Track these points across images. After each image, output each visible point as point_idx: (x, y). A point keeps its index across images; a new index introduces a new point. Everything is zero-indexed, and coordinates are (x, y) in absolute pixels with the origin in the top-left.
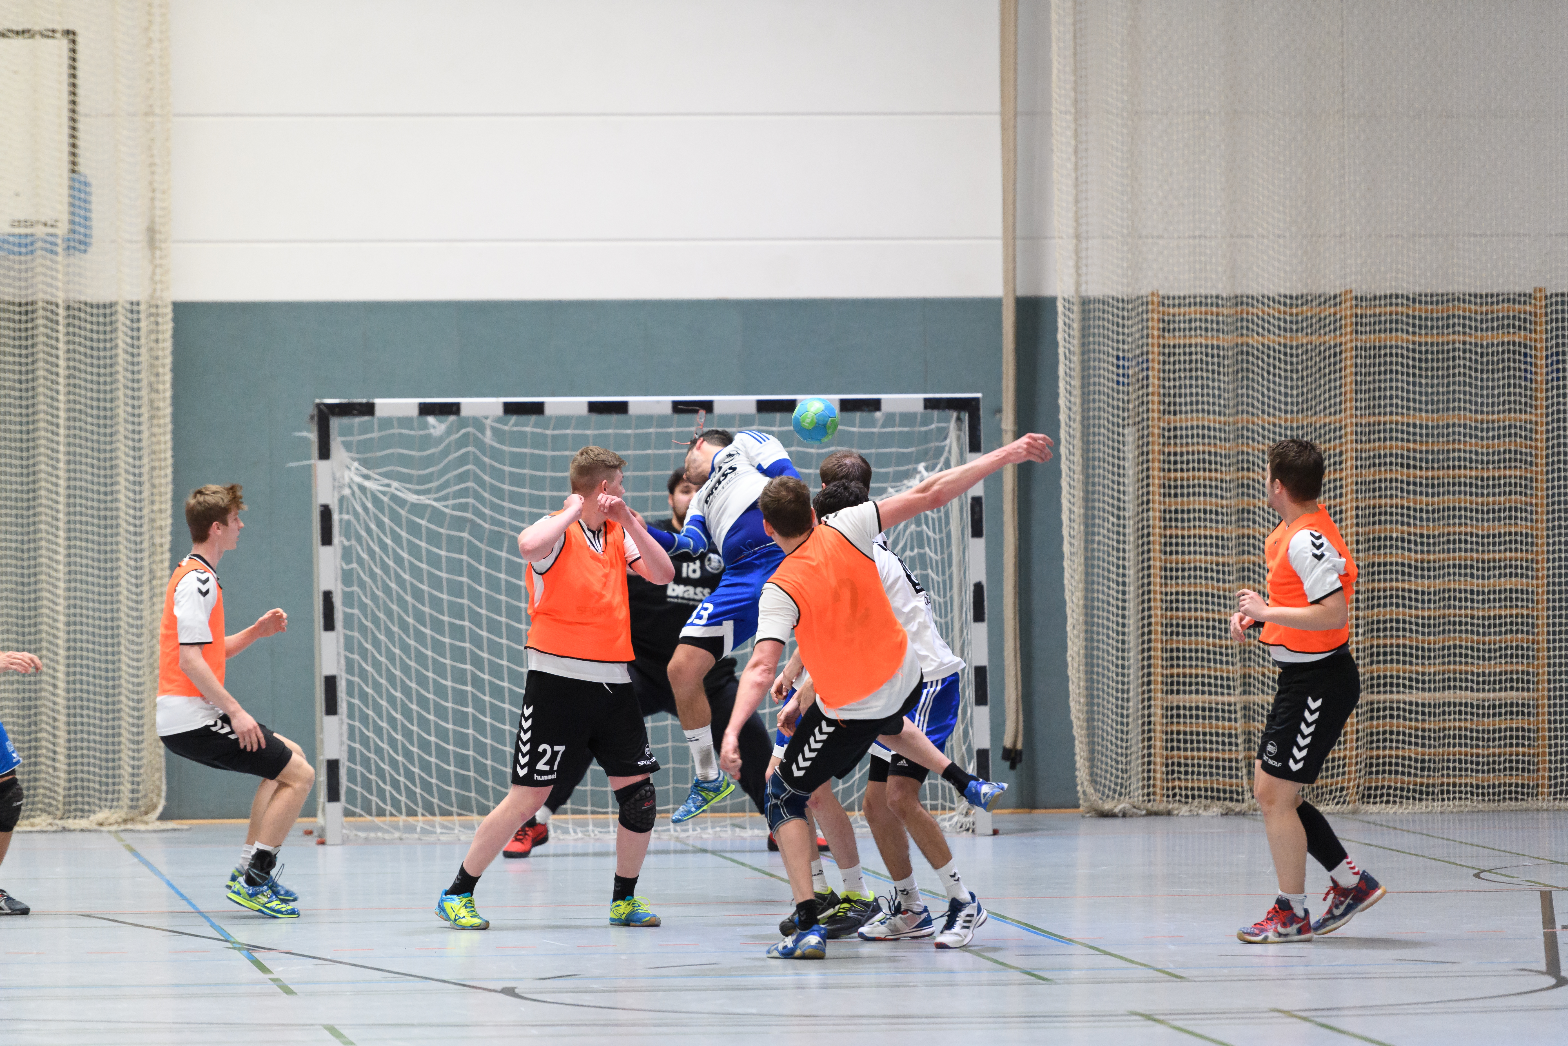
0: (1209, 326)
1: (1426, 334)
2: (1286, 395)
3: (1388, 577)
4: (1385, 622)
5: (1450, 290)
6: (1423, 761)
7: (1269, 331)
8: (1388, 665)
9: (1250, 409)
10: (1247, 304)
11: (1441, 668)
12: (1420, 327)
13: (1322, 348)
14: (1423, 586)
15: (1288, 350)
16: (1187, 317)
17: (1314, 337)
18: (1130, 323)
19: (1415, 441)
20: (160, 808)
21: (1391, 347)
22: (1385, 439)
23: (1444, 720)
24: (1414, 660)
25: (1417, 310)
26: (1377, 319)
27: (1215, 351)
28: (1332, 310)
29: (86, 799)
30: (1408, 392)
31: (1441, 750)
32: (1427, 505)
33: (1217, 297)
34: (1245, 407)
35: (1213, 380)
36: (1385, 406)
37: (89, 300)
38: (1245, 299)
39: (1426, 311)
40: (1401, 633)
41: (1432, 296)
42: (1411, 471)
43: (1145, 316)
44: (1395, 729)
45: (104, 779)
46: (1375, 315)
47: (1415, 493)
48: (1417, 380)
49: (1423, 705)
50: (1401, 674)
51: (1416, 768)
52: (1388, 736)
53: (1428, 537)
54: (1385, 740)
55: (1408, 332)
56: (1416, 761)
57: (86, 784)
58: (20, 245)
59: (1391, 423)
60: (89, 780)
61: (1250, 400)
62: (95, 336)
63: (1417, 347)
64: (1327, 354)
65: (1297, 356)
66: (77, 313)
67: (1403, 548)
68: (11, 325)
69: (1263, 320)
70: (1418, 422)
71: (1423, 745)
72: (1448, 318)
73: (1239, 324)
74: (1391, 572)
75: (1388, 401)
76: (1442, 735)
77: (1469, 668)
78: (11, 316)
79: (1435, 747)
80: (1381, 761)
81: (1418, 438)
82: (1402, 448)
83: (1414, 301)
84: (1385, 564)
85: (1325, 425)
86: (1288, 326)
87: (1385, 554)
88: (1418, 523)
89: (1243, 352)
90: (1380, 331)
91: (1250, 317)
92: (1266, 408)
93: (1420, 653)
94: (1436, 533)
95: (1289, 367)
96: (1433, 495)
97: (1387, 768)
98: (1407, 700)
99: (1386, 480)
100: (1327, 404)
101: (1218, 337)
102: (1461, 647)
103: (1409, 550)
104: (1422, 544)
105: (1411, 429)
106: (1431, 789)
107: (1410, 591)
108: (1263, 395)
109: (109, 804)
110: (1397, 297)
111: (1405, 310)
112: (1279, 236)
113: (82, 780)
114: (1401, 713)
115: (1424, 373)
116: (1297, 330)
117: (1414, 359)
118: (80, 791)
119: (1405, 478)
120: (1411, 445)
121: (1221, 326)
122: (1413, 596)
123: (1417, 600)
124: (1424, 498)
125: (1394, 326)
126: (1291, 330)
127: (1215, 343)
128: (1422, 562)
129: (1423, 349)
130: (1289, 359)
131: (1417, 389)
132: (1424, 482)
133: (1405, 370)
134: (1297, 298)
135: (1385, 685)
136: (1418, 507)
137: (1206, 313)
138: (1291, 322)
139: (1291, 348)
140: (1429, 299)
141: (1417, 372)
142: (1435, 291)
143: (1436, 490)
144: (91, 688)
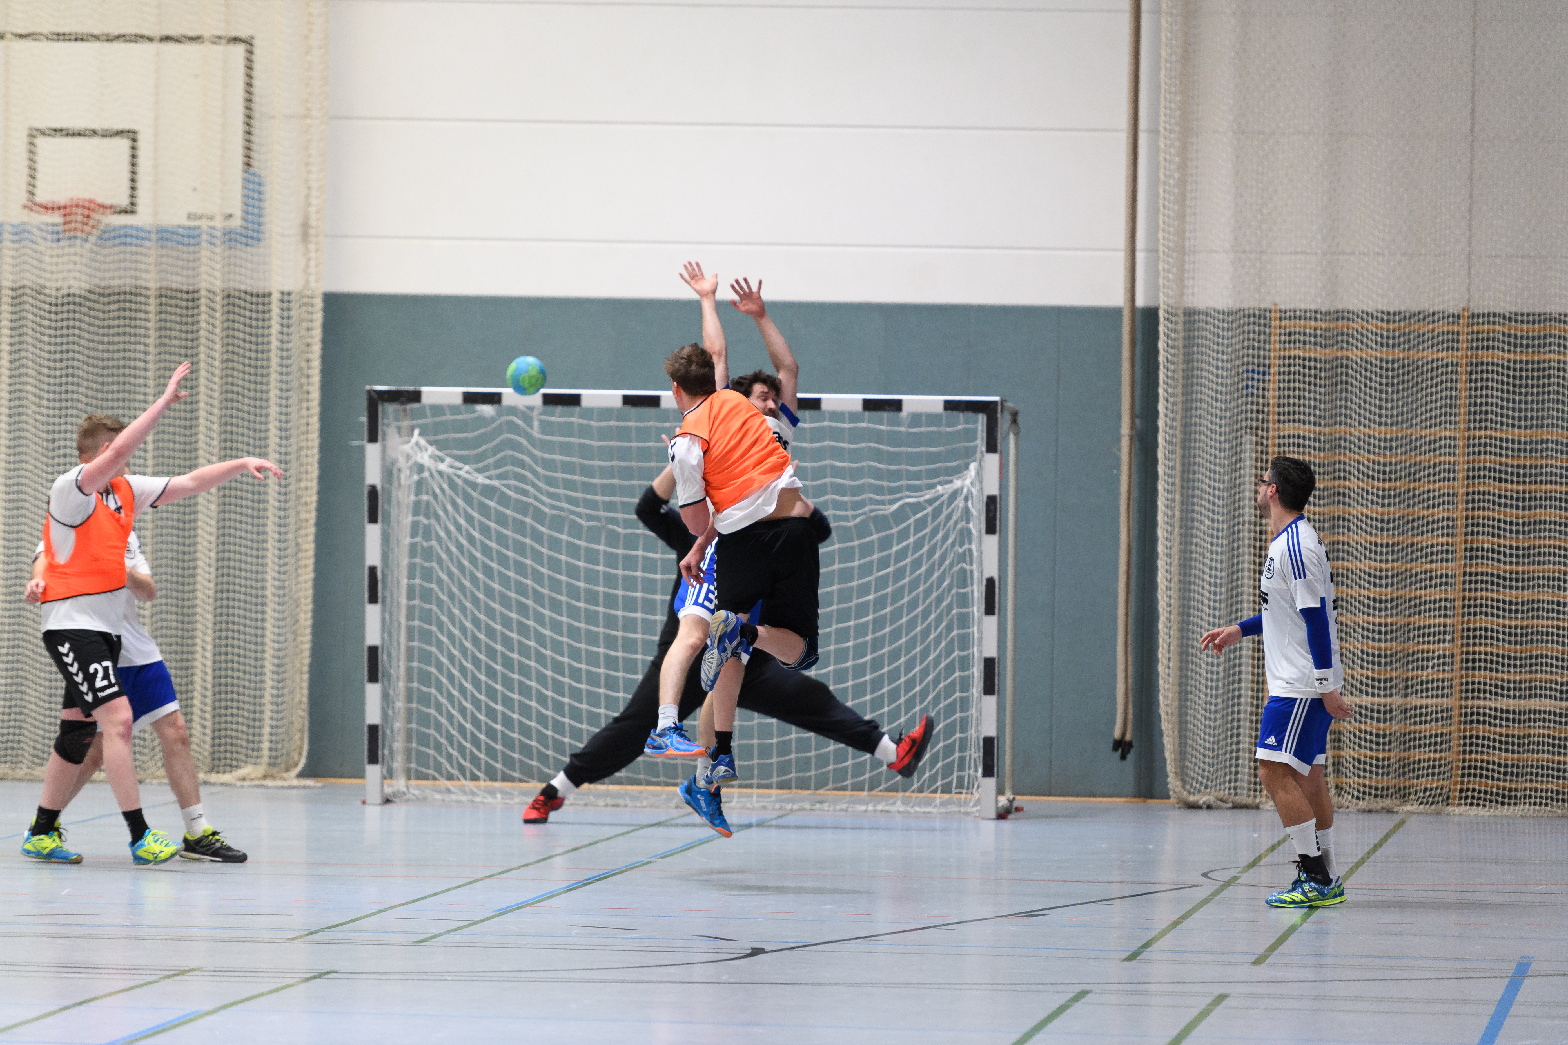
0: (1307, 339)
1: (1521, 352)
2: (1381, 408)
3: (1479, 586)
4: (1475, 630)
5: (1548, 310)
6: (1506, 766)
7: (1367, 346)
8: (1477, 672)
9: (1348, 420)
10: (1348, 319)
11: (1528, 676)
12: (1515, 345)
13: (1420, 363)
14: (1511, 596)
15: (1384, 365)
16: (1287, 331)
17: (1411, 353)
18: (1230, 334)
19: (1507, 456)
20: (300, 766)
21: (1488, 364)
22: (1479, 453)
23: (1530, 727)
24: (1500, 668)
25: (1511, 328)
26: (1475, 336)
27: (1312, 364)
28: (1431, 327)
29: (235, 755)
30: (1502, 407)
31: (1525, 756)
32: (1517, 518)
33: (1316, 312)
34: (1343, 418)
35: (1310, 392)
36: (1480, 421)
37: (249, 289)
38: (1346, 314)
39: (1522, 330)
40: (1489, 641)
41: (1528, 315)
42: (1503, 484)
43: (1246, 328)
44: (1481, 734)
45: (251, 738)
46: (1472, 333)
47: (1506, 506)
48: (1511, 396)
49: (1508, 712)
50: (1488, 681)
51: (1499, 773)
52: (1474, 740)
53: (1517, 549)
54: (1471, 744)
55: (1503, 350)
56: (1499, 765)
57: (234, 741)
58: (189, 237)
59: (1486, 437)
60: (237, 738)
61: (1348, 412)
62: (254, 323)
63: (1511, 365)
64: (1425, 369)
65: (1393, 370)
66: (237, 301)
67: (1493, 559)
68: (178, 311)
69: (1362, 335)
70: (1510, 437)
71: (1507, 751)
72: (1545, 337)
73: (1340, 338)
74: (1482, 582)
75: (1483, 417)
76: (1526, 741)
77: (1554, 678)
78: (179, 302)
79: (1519, 752)
80: (1467, 764)
81: (1510, 453)
82: (1495, 462)
83: (1510, 319)
84: (1477, 574)
85: (1421, 438)
86: (1385, 341)
87: (1477, 564)
88: (1508, 535)
89: (1344, 364)
90: (1477, 348)
91: (1350, 332)
92: (1362, 419)
93: (1506, 661)
94: (1526, 545)
95: (1384, 381)
96: (1524, 508)
97: (1472, 771)
98: (1493, 705)
99: (1479, 493)
100: (1424, 417)
101: (1315, 350)
102: (1547, 656)
103: (1499, 561)
104: (1511, 555)
105: (1504, 444)
106: (1513, 793)
107: (1498, 601)
108: (1360, 407)
109: (253, 760)
110: (1494, 315)
111: (1501, 328)
112: (1379, 254)
113: (231, 737)
114: (1487, 719)
115: (1517, 390)
116: (1394, 345)
117: (1508, 376)
118: (229, 748)
119: (1497, 491)
120: (1504, 460)
121: (1319, 340)
122: (1501, 605)
123: (1504, 610)
124: (1514, 511)
125: (1491, 343)
126: (1388, 345)
127: (1312, 355)
128: (1511, 573)
129: (1518, 366)
130: (1384, 373)
131: (1511, 405)
132: (1515, 495)
133: (1500, 386)
134: (1394, 314)
135: (1473, 691)
136: (1508, 519)
137: (1305, 327)
138: (1388, 337)
139: (1387, 362)
140: (1525, 318)
141: (1511, 389)
142: (1531, 310)
143: (1527, 503)
144: (242, 652)
